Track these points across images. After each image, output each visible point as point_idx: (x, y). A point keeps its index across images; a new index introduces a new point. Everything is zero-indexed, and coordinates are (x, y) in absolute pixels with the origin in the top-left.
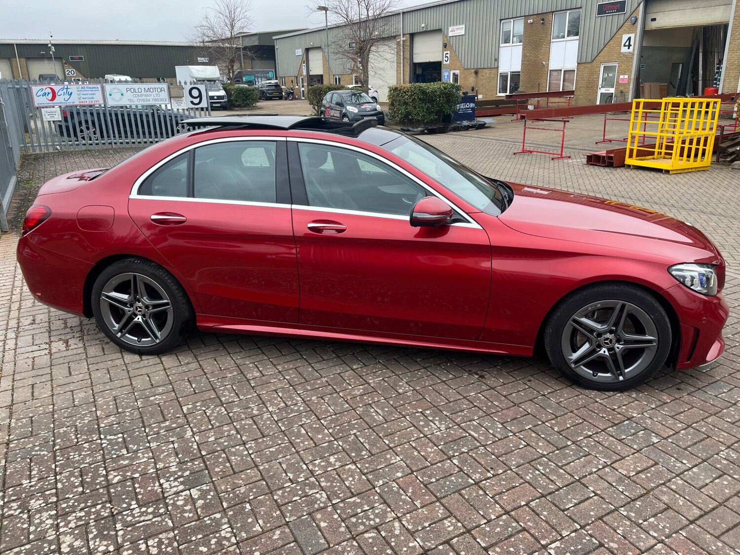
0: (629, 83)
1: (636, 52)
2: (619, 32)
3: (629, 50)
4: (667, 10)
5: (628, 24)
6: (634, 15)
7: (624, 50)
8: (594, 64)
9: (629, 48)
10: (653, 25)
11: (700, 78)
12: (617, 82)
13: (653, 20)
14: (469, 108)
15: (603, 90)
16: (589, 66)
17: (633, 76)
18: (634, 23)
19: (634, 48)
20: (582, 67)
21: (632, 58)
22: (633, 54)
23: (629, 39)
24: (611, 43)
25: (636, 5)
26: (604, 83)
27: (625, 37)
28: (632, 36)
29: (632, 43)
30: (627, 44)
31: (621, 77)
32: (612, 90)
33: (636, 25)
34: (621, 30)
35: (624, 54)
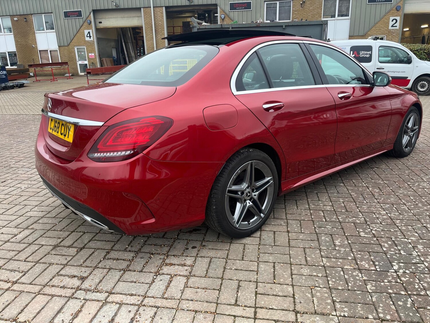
0: (96, 58)
1: (95, 40)
2: (81, 28)
3: (90, 39)
4: (107, 17)
5: (86, 24)
6: (88, 19)
7: (87, 39)
8: (70, 47)
9: (90, 38)
10: (101, 26)
11: (126, 56)
12: (88, 58)
13: (100, 23)
14: (3, 74)
15: (80, 62)
16: (66, 48)
17: (97, 54)
18: (90, 24)
19: (93, 38)
20: (62, 48)
21: (94, 44)
22: (94, 42)
23: (89, 33)
24: (78, 35)
25: (88, 14)
26: (79, 58)
27: (86, 32)
28: (91, 31)
29: (91, 35)
30: (88, 35)
31: (90, 54)
32: (86, 62)
33: (91, 25)
34: (82, 27)
35: (88, 41)
